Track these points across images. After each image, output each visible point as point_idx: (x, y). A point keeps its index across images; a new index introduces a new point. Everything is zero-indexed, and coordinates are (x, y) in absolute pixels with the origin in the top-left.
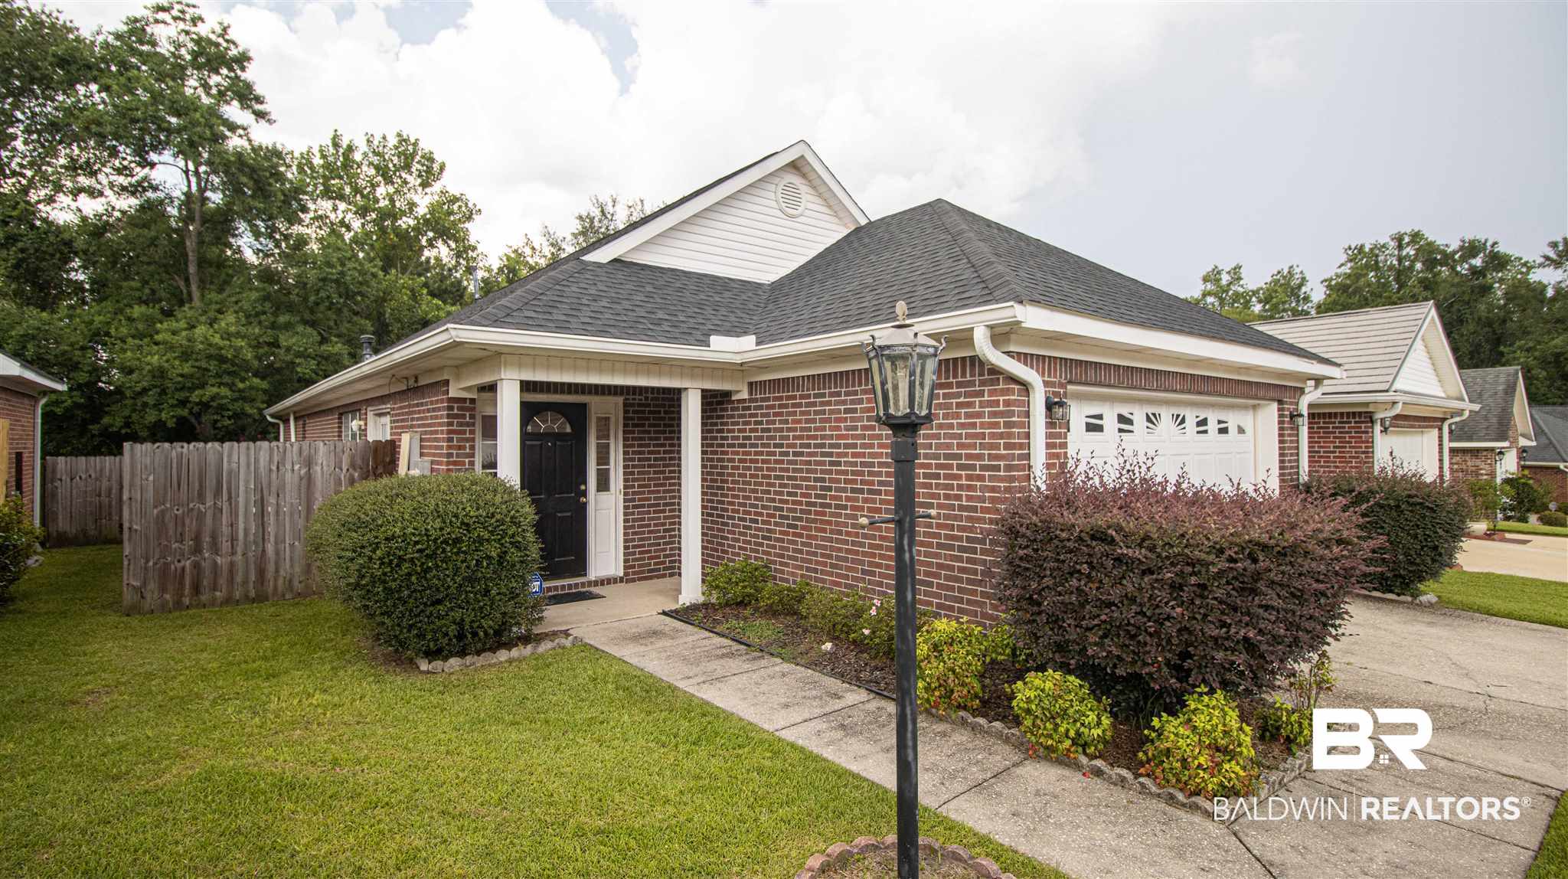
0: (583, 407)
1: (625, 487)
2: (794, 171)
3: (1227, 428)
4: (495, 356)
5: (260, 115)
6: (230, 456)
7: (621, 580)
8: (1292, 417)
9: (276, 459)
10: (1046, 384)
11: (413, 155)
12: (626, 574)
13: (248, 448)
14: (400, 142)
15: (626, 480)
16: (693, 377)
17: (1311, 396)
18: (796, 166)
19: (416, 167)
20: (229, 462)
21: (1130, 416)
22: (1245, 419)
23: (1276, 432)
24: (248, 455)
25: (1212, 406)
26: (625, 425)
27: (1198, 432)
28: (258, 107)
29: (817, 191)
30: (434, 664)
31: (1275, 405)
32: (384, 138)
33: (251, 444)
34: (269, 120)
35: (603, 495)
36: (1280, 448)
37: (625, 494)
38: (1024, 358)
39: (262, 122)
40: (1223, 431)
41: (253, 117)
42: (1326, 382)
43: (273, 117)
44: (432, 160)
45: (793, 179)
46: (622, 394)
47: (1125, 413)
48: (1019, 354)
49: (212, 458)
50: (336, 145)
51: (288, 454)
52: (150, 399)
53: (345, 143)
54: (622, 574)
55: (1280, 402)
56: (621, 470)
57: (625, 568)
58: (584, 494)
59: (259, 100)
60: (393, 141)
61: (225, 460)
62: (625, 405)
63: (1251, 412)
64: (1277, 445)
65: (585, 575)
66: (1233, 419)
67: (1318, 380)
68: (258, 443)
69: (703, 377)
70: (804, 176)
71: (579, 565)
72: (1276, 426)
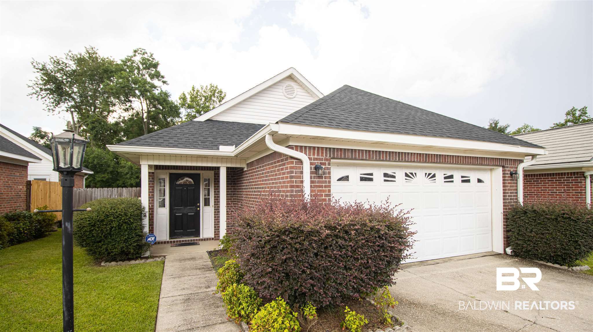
0: (199, 175)
1: (215, 205)
2: (291, 80)
3: (469, 180)
4: (139, 156)
5: (164, 82)
6: (95, 193)
7: (213, 239)
8: (511, 174)
9: (109, 194)
10: (310, 159)
11: (215, 91)
12: (215, 237)
13: (100, 190)
14: (211, 87)
15: (215, 202)
16: (222, 162)
17: (527, 163)
18: (291, 77)
19: (216, 94)
20: (94, 195)
21: (394, 174)
22: (485, 176)
23: (501, 181)
24: (100, 193)
25: (458, 169)
26: (215, 182)
27: (445, 182)
28: (163, 79)
29: (302, 87)
30: (106, 263)
31: (501, 169)
32: (207, 86)
33: (101, 189)
34: (167, 84)
35: (207, 208)
36: (503, 190)
37: (215, 207)
38: (297, 148)
39: (165, 84)
40: (466, 181)
41: (162, 83)
42: (538, 156)
43: (168, 83)
44: (221, 92)
45: (292, 83)
46: (213, 170)
47: (390, 172)
48: (296, 146)
49: (89, 193)
50: (194, 90)
51: (113, 192)
52: (128, 176)
53: (196, 90)
54: (213, 237)
55: (503, 167)
56: (213, 198)
57: (215, 235)
58: (199, 207)
59: (163, 77)
60: (209, 87)
61: (93, 194)
62: (215, 174)
63: (489, 172)
64: (502, 188)
65: (200, 236)
66: (473, 176)
67: (534, 156)
68: (104, 188)
69: (227, 162)
70: (296, 81)
71: (197, 233)
72: (501, 179)
